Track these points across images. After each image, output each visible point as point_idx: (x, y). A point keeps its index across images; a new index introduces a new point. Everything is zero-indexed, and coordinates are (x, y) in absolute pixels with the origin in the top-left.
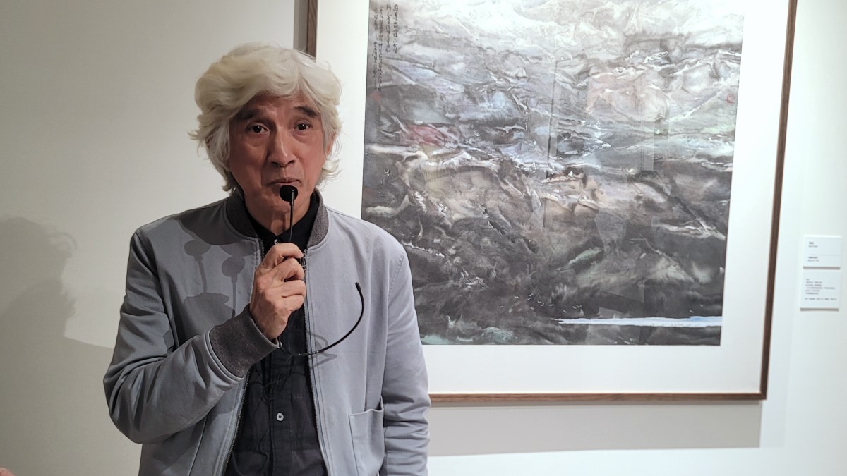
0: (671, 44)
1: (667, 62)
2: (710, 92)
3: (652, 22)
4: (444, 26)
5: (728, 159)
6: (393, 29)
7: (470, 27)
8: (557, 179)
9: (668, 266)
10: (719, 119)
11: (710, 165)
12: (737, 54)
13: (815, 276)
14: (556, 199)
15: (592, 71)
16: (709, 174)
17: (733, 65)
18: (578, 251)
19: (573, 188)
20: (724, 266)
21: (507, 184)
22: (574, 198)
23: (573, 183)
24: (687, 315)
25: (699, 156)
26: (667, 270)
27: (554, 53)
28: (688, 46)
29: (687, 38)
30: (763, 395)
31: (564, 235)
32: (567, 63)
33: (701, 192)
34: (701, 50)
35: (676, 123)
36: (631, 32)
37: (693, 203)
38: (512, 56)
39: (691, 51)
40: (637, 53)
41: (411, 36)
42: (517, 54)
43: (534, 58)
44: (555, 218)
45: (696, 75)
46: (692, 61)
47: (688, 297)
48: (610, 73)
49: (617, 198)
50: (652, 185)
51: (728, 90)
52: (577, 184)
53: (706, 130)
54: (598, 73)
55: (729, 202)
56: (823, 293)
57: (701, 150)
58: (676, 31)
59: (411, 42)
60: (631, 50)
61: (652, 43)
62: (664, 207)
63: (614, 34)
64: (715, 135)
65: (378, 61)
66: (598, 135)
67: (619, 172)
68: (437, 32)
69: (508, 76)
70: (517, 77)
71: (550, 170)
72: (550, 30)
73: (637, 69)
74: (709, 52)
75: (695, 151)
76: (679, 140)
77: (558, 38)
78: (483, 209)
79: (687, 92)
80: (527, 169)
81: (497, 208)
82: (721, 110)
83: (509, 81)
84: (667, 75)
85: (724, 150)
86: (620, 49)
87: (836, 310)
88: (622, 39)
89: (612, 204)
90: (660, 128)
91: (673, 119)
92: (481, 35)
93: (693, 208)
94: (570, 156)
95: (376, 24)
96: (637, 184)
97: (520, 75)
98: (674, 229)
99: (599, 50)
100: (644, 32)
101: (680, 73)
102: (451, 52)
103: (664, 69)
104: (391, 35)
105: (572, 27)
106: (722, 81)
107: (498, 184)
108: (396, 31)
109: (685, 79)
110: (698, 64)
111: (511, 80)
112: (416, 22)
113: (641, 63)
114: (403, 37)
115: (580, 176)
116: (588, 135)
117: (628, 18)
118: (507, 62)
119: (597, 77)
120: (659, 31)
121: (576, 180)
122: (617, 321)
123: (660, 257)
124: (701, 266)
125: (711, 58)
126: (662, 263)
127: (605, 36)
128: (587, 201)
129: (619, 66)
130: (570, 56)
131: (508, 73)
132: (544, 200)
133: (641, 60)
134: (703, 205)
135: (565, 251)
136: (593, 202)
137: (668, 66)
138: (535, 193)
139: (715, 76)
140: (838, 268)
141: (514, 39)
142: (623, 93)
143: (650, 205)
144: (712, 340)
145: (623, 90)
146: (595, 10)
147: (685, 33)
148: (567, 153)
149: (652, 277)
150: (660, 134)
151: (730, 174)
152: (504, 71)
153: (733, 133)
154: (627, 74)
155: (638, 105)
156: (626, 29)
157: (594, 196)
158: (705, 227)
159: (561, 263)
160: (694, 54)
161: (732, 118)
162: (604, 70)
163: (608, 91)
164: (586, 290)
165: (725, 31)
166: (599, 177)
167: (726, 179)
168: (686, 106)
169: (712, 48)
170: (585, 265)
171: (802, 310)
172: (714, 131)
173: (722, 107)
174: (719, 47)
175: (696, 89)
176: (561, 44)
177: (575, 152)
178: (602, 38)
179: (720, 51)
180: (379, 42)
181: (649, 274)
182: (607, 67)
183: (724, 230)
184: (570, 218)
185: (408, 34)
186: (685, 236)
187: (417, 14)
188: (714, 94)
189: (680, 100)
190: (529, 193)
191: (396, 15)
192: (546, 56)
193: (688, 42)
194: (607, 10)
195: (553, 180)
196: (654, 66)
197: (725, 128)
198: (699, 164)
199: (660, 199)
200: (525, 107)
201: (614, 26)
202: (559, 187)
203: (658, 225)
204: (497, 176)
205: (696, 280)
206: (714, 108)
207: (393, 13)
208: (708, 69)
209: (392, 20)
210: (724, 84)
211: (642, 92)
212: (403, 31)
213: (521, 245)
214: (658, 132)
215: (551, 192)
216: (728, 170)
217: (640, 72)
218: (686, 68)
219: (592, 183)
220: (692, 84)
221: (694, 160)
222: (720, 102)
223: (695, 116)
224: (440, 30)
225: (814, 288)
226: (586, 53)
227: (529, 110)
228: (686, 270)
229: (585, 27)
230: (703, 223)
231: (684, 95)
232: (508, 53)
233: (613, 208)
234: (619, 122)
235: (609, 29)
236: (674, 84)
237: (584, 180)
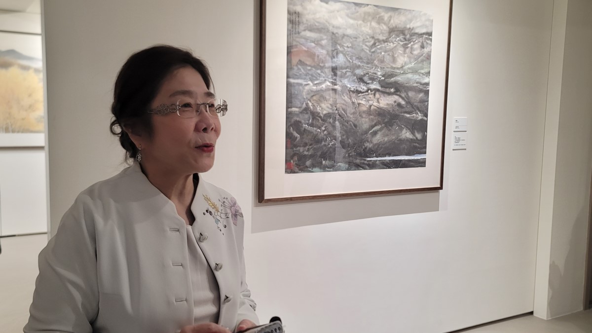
0: (406, 32)
1: (404, 40)
2: (420, 55)
3: (399, 22)
4: (318, 22)
5: (427, 84)
6: (297, 23)
7: (329, 23)
8: (364, 94)
9: (406, 133)
10: (424, 66)
11: (421, 87)
12: (430, 37)
13: (458, 135)
14: (364, 103)
15: (377, 44)
16: (421, 91)
17: (429, 42)
18: (373, 127)
19: (370, 98)
20: (427, 132)
21: (344, 97)
22: (371, 102)
23: (370, 96)
24: (413, 154)
25: (417, 83)
26: (406, 134)
27: (362, 35)
28: (412, 33)
29: (412, 30)
30: (441, 188)
31: (367, 120)
32: (367, 40)
33: (418, 99)
34: (417, 35)
35: (409, 68)
36: (391, 27)
37: (415, 104)
38: (345, 37)
39: (414, 35)
40: (394, 36)
41: (305, 27)
42: (348, 36)
43: (354, 38)
44: (364, 112)
45: (416, 46)
46: (414, 40)
47: (414, 146)
48: (383, 45)
49: (387, 102)
50: (400, 96)
51: (427, 53)
52: (372, 96)
53: (420, 71)
54: (379, 45)
55: (428, 104)
56: (461, 142)
57: (418, 80)
58: (408, 26)
59: (305, 30)
60: (391, 34)
61: (398, 32)
62: (404, 106)
63: (385, 27)
64: (423, 74)
65: (292, 39)
66: (379, 73)
67: (387, 90)
68: (316, 25)
69: (344, 46)
70: (348, 47)
71: (361, 90)
72: (360, 24)
73: (394, 44)
74: (420, 36)
75: (415, 81)
76: (410, 76)
77: (363, 29)
78: (335, 108)
79: (412, 54)
80: (352, 89)
81: (341, 108)
82: (425, 62)
83: (344, 49)
84: (405, 47)
85: (426, 80)
86: (387, 34)
87: (465, 149)
88: (387, 29)
89: (385, 105)
90: (402, 70)
91: (407, 66)
92: (333, 27)
93: (415, 106)
94: (369, 83)
95: (290, 21)
96: (395, 96)
97: (349, 46)
98: (408, 116)
99: (379, 35)
100: (396, 27)
101: (409, 45)
102: (321, 35)
103: (403, 44)
104: (297, 26)
105: (369, 24)
106: (425, 49)
107: (341, 97)
108: (299, 25)
109: (412, 48)
110: (416, 41)
111: (346, 48)
112: (307, 20)
113: (395, 41)
114: (302, 27)
115: (373, 92)
116: (376, 74)
117: (390, 20)
118: (344, 40)
119: (379, 47)
120: (401, 26)
121: (371, 94)
122: (388, 158)
123: (403, 128)
124: (418, 132)
125: (421, 39)
126: (404, 131)
127: (382, 28)
128: (376, 104)
129: (387, 42)
130: (368, 37)
131: (344, 45)
132: (359, 104)
133: (395, 39)
134: (419, 105)
135: (368, 127)
136: (378, 104)
137: (405, 42)
138: (356, 101)
139: (422, 47)
140: (466, 131)
141: (346, 29)
142: (389, 55)
143: (399, 105)
144: (423, 164)
145: (389, 53)
146: (378, 16)
147: (411, 27)
148: (368, 82)
149: (401, 137)
150: (403, 73)
151: (428, 90)
152: (342, 44)
153: (429, 72)
154: (390, 46)
155: (394, 60)
156: (389, 25)
157: (378, 102)
158: (420, 114)
159: (366, 132)
160: (415, 37)
161: (429, 65)
162: (381, 44)
163: (383, 53)
164: (376, 144)
165: (426, 27)
166: (380, 93)
167: (427, 93)
168: (412, 60)
169: (421, 34)
170: (375, 133)
171: (453, 150)
172: (423, 71)
173: (425, 61)
174: (424, 34)
175: (416, 52)
176: (365, 32)
177: (371, 82)
178: (380, 29)
179: (424, 36)
180: (292, 30)
181: (400, 136)
182: (382, 42)
183: (426, 115)
184: (369, 112)
185: (304, 26)
186: (412, 119)
187: (307, 16)
188: (422, 55)
189: (409, 57)
190: (353, 100)
191: (299, 17)
192: (359, 37)
193: (413, 32)
194: (382, 16)
195: (362, 94)
196: (400, 42)
197: (426, 70)
198: (417, 86)
199: (403, 103)
200: (351, 61)
201: (385, 24)
202: (365, 98)
203: (403, 114)
204: (340, 93)
205: (417, 138)
206: (422, 61)
207: (297, 16)
208: (420, 44)
209: (297, 19)
210: (426, 50)
211: (396, 54)
212: (302, 24)
213: (351, 125)
214: (402, 72)
215: (362, 100)
216: (428, 89)
217: (395, 45)
218: (412, 43)
219: (377, 95)
220: (414, 50)
221: (415, 85)
222: (424, 58)
223: (416, 65)
224: (317, 24)
225: (458, 140)
226: (374, 36)
227: (353, 62)
228: (412, 134)
229: (374, 24)
230: (419, 113)
231: (411, 55)
232: (344, 36)
233: (385, 107)
234: (387, 68)
235: (383, 25)
236: (408, 50)
237: (375, 95)
